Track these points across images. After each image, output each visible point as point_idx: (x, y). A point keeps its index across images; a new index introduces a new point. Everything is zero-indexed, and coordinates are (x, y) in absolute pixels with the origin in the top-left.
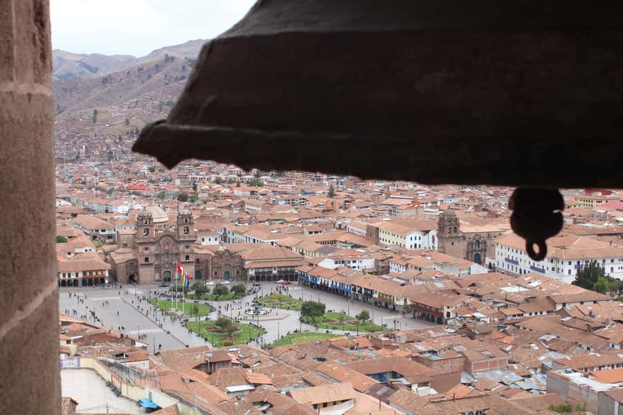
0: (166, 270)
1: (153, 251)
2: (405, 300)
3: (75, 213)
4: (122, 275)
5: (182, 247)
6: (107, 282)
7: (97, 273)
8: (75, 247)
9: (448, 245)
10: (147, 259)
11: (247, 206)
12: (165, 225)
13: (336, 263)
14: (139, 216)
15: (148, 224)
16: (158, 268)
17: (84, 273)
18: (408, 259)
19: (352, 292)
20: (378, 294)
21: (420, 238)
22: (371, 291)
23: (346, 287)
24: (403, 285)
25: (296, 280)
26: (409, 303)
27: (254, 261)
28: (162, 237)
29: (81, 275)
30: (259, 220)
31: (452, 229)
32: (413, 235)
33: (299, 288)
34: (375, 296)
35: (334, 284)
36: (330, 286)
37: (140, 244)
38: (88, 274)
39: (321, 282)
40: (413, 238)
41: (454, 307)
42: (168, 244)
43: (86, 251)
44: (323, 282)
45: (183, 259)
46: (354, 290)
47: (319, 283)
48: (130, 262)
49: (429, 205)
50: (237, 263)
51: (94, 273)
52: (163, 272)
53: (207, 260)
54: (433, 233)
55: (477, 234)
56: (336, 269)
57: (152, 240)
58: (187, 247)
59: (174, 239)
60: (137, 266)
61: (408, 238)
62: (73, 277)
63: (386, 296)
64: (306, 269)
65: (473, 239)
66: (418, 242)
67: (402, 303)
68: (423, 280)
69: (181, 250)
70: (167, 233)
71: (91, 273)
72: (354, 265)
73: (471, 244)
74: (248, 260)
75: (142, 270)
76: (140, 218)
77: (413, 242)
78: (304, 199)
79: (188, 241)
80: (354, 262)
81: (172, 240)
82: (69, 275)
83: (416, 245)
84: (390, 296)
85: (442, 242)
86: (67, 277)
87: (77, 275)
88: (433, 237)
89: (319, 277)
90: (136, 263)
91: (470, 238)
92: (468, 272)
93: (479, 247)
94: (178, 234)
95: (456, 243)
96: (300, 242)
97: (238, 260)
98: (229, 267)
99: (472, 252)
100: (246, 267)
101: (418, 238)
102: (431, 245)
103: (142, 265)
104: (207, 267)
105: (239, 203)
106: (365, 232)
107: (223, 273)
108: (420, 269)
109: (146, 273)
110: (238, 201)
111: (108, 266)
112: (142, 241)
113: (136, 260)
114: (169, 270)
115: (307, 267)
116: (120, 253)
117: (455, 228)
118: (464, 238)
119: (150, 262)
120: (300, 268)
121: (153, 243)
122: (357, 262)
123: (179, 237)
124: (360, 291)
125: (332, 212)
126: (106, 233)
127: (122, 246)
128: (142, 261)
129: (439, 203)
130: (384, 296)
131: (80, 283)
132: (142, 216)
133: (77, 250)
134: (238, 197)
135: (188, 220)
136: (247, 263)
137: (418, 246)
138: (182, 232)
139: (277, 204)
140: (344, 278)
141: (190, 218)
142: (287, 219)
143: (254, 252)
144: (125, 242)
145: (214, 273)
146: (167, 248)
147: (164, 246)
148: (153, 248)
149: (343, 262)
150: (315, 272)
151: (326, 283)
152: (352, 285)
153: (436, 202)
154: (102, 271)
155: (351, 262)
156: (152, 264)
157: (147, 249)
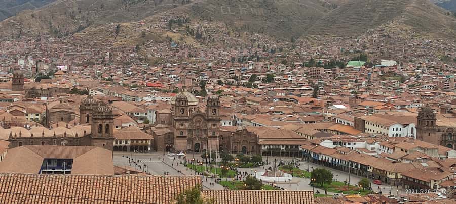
0: (196, 142)
1: (187, 126)
2: (396, 175)
3: (111, 100)
4: (160, 145)
5: (210, 125)
6: (149, 149)
7: (142, 142)
8: (122, 123)
9: (425, 135)
10: (182, 133)
11: (248, 102)
12: (195, 108)
13: (334, 144)
14: (177, 98)
15: (184, 105)
16: (190, 141)
17: (132, 141)
18: (395, 144)
19: (349, 167)
20: (372, 168)
21: (400, 129)
22: (366, 166)
23: (344, 163)
24: (394, 162)
25: (301, 157)
26: (399, 177)
27: (267, 139)
28: (194, 116)
29: (129, 143)
30: (261, 112)
31: (430, 123)
32: (395, 127)
33: (303, 162)
34: (370, 170)
35: (334, 160)
36: (330, 161)
37: (177, 120)
38: (135, 142)
39: (322, 159)
40: (395, 129)
41: (440, 181)
42: (199, 122)
43: (130, 125)
44: (324, 158)
45: (210, 134)
46: (352, 165)
47: (320, 159)
48: (168, 134)
49: (399, 107)
50: (253, 140)
51: (140, 142)
52: (194, 144)
53: (229, 137)
54: (413, 125)
55: (450, 128)
56: (335, 148)
57: (187, 118)
58: (214, 125)
59: (204, 118)
60: (173, 138)
61: (391, 129)
62: (123, 144)
63: (380, 170)
64: (308, 147)
65: (447, 132)
66: (399, 132)
67: (394, 177)
68: (410, 160)
69: (209, 127)
70: (198, 113)
71: (137, 142)
72: (349, 146)
73: (444, 135)
74: (261, 138)
75: (177, 141)
76: (179, 100)
77: (395, 133)
78: (293, 99)
79: (214, 120)
80: (349, 144)
81: (203, 120)
82: (120, 143)
83: (397, 135)
84: (383, 171)
85: (420, 133)
86: (118, 144)
87: (126, 143)
88: (413, 129)
89: (321, 154)
90: (172, 136)
91: (444, 131)
92: (446, 156)
93: (451, 138)
94: (208, 114)
95: (432, 135)
96: (300, 128)
97: (253, 138)
98: (245, 143)
99: (445, 142)
100: (260, 144)
101: (399, 129)
102: (410, 134)
103: (178, 137)
104: (229, 142)
105: (241, 99)
106: (353, 123)
107: (241, 148)
108: (406, 152)
109: (180, 144)
110: (241, 97)
111: (151, 137)
112: (178, 118)
113: (172, 134)
114: (199, 142)
115: (311, 147)
116: (159, 128)
117: (432, 122)
118: (439, 131)
119: (184, 135)
120: (304, 147)
121: (187, 120)
122: (351, 144)
123: (208, 116)
124: (357, 166)
125: (319, 108)
126: (140, 115)
127: (160, 122)
128: (177, 134)
129: (407, 107)
130: (378, 171)
131: (129, 149)
132: (180, 99)
133: (123, 125)
134: (240, 95)
135: (216, 104)
136: (261, 140)
137: (398, 136)
138: (211, 113)
139: (272, 101)
140: (342, 155)
141: (218, 102)
142: (284, 112)
143: (266, 132)
144: (162, 119)
145: (234, 147)
146: (198, 125)
147: (196, 123)
148: (187, 125)
149: (340, 144)
150: (317, 150)
151: (327, 158)
152: (350, 161)
153: (405, 106)
154: (146, 140)
155: (347, 144)
156: (185, 137)
157: (182, 125)
